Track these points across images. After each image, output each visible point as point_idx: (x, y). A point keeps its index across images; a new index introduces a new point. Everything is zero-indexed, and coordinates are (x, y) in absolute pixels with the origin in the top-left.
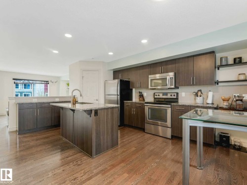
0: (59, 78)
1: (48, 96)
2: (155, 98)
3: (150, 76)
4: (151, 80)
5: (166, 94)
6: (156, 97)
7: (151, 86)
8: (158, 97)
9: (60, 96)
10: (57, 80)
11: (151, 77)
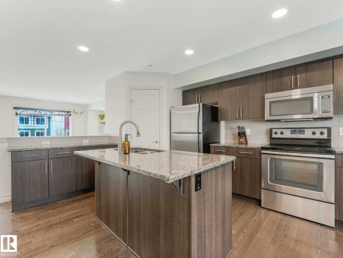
0: (86, 106)
1: (70, 135)
2: (271, 138)
3: (267, 96)
4: (271, 103)
5: (301, 130)
6: (274, 136)
7: (270, 115)
8: (279, 136)
9: (89, 135)
10: (83, 110)
11: (270, 97)
